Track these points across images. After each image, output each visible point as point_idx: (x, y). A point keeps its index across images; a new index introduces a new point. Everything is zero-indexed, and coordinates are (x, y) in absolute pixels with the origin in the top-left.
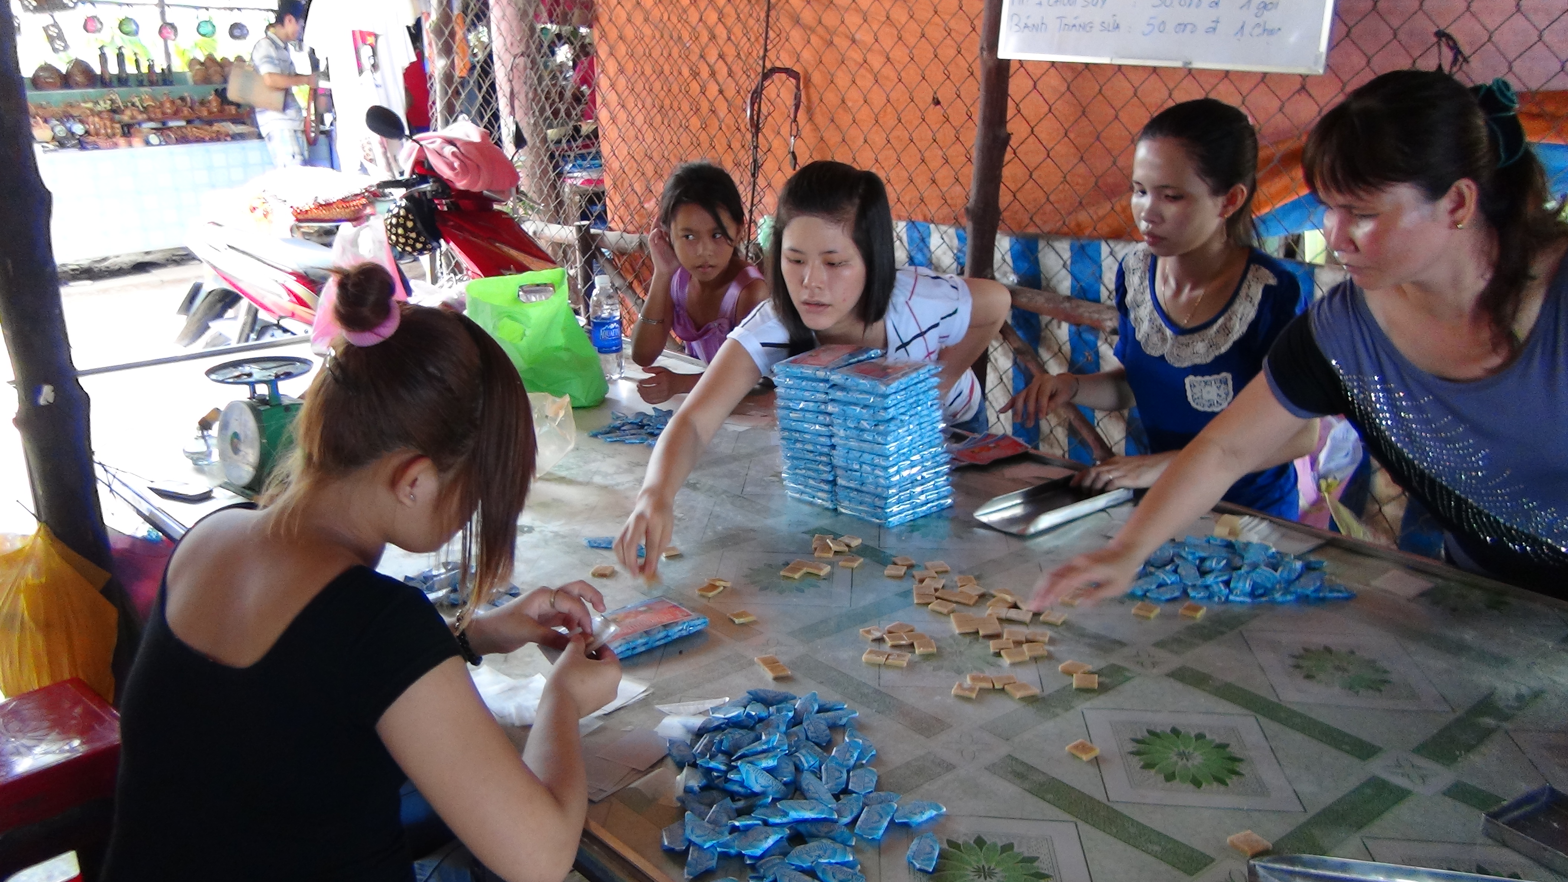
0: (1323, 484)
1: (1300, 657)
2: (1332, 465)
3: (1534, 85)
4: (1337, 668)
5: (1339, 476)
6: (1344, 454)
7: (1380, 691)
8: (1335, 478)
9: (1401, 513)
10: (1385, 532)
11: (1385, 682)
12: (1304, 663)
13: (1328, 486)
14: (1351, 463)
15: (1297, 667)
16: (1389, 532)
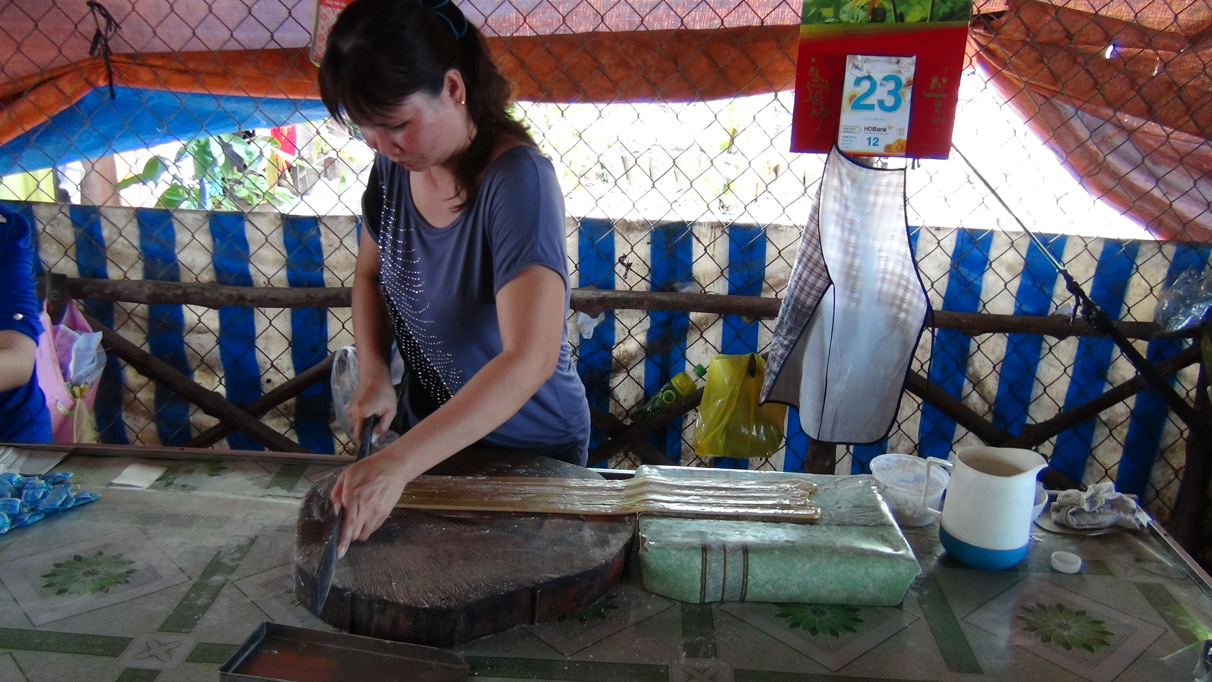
0: (77, 390)
1: (53, 575)
2: (81, 372)
3: (176, 47)
4: (88, 573)
5: (90, 381)
6: (90, 360)
7: (127, 582)
8: (86, 383)
9: (152, 396)
10: (143, 414)
11: (132, 572)
12: (55, 580)
13: (82, 391)
14: (98, 367)
15: (49, 585)
16: (146, 414)
